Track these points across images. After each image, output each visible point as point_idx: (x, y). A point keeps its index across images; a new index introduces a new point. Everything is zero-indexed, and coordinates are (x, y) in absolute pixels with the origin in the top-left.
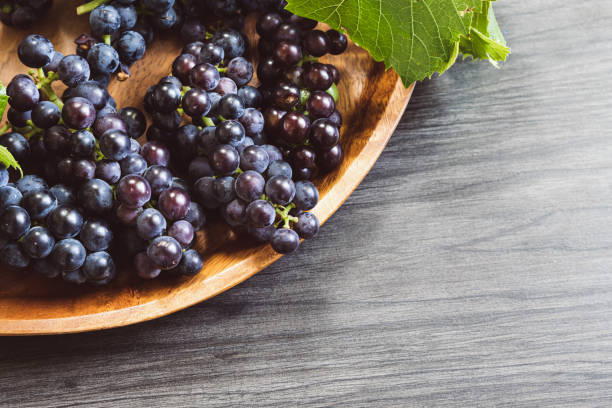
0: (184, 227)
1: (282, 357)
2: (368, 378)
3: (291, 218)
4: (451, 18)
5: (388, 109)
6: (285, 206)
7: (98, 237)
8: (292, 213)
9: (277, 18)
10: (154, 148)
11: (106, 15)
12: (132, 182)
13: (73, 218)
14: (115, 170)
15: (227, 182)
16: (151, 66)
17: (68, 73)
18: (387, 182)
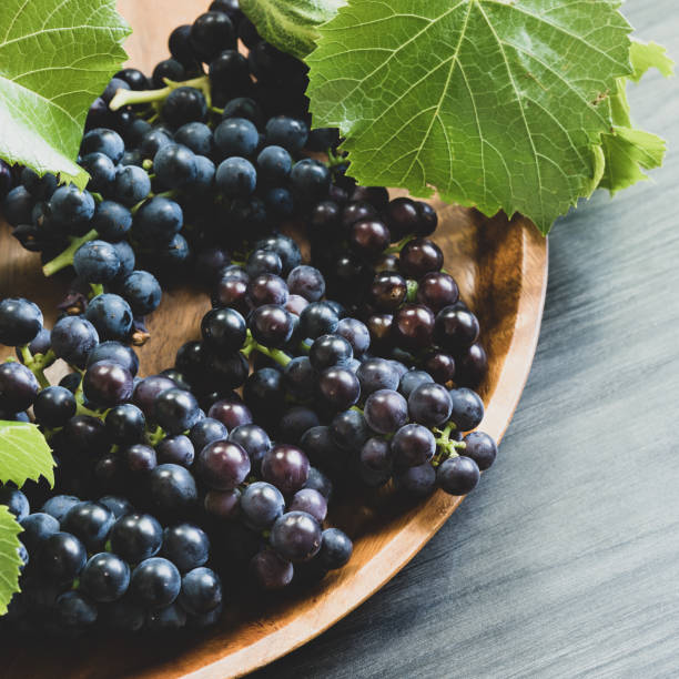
0: (311, 497)
1: (497, 664)
2: (631, 655)
3: (454, 443)
4: (581, 114)
5: (524, 283)
6: (443, 429)
7: (191, 547)
8: (454, 436)
9: (333, 207)
10: (226, 407)
11: (97, 251)
12: (218, 450)
13: (147, 526)
14: (184, 445)
15: (352, 416)
16: (167, 328)
17: (71, 341)
18: (550, 391)
